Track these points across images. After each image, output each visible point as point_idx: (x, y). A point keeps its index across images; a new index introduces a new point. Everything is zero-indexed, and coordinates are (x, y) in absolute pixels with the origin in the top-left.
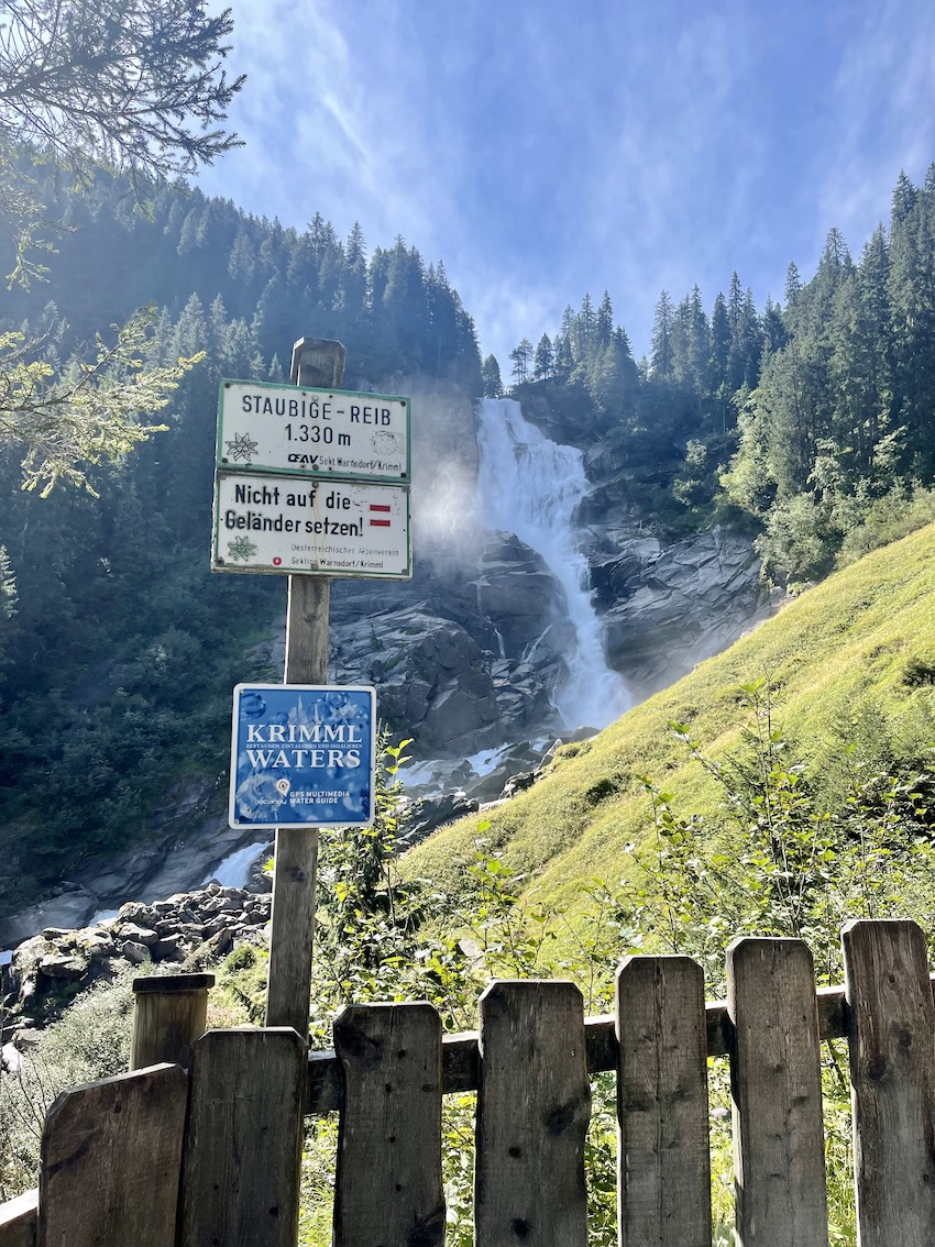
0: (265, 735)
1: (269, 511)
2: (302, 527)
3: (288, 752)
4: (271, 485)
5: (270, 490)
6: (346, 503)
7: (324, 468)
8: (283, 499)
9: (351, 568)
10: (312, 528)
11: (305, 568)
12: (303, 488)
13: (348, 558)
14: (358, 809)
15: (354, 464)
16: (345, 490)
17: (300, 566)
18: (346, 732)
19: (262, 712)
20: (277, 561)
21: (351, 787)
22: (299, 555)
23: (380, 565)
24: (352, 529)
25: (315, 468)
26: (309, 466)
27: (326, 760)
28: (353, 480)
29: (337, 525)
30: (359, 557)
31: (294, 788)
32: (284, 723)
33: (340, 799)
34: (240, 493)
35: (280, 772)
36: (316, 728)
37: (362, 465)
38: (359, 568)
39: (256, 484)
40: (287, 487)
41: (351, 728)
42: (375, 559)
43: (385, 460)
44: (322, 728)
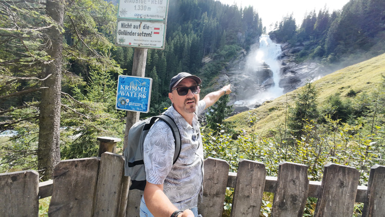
0: (124, 88)
1: (129, 30)
2: (137, 34)
3: (129, 92)
4: (130, 23)
5: (130, 24)
6: (148, 28)
7: (143, 18)
8: (132, 27)
9: (148, 46)
10: (139, 35)
11: (136, 46)
12: (138, 23)
13: (147, 43)
14: (145, 108)
15: (151, 16)
16: (148, 24)
17: (135, 45)
18: (143, 89)
19: (124, 82)
20: (130, 44)
21: (143, 103)
22: (135, 42)
23: (155, 45)
24: (149, 35)
25: (141, 17)
26: (140, 17)
27: (138, 96)
28: (150, 21)
29: (145, 33)
30: (150, 43)
31: (130, 102)
32: (129, 85)
33: (140, 105)
34: (122, 25)
35: (127, 97)
36: (136, 87)
37: (153, 16)
38: (150, 46)
39: (126, 23)
40: (133, 24)
41: (144, 88)
42: (154, 43)
43: (159, 15)
44: (137, 88)
